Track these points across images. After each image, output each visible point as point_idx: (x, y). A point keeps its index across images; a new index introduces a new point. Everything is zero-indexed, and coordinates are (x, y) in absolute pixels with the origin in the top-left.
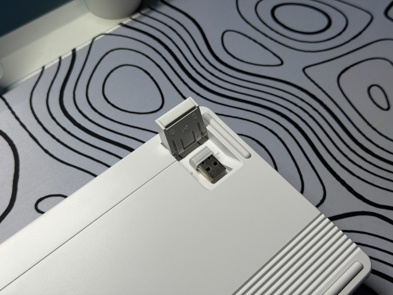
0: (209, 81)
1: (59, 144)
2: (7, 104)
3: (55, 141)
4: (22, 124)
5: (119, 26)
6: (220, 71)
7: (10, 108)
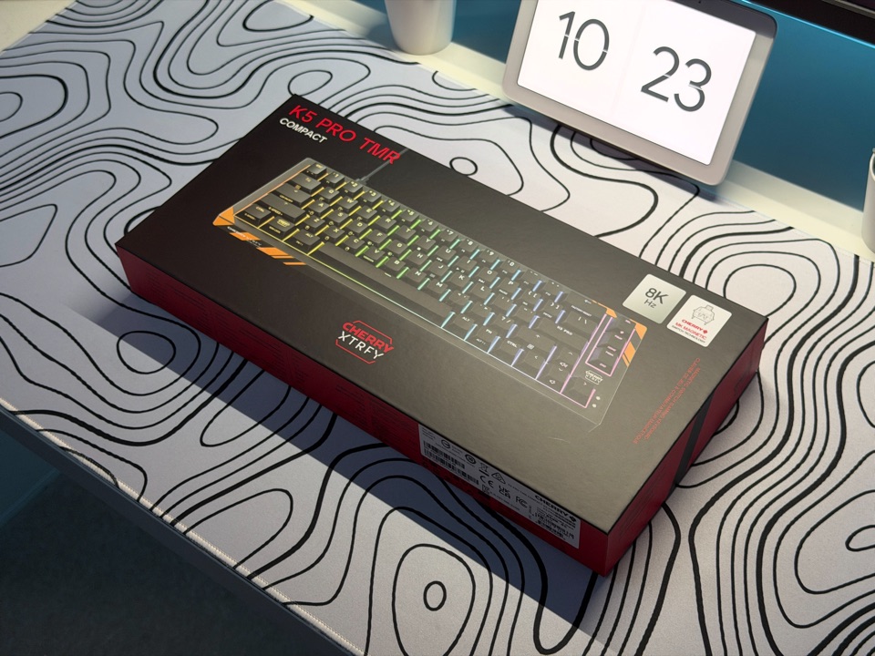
0: (807, 358)
1: (659, 251)
2: (691, 200)
3: (662, 248)
4: (671, 218)
5: (853, 257)
6: (829, 365)
7: (687, 204)
